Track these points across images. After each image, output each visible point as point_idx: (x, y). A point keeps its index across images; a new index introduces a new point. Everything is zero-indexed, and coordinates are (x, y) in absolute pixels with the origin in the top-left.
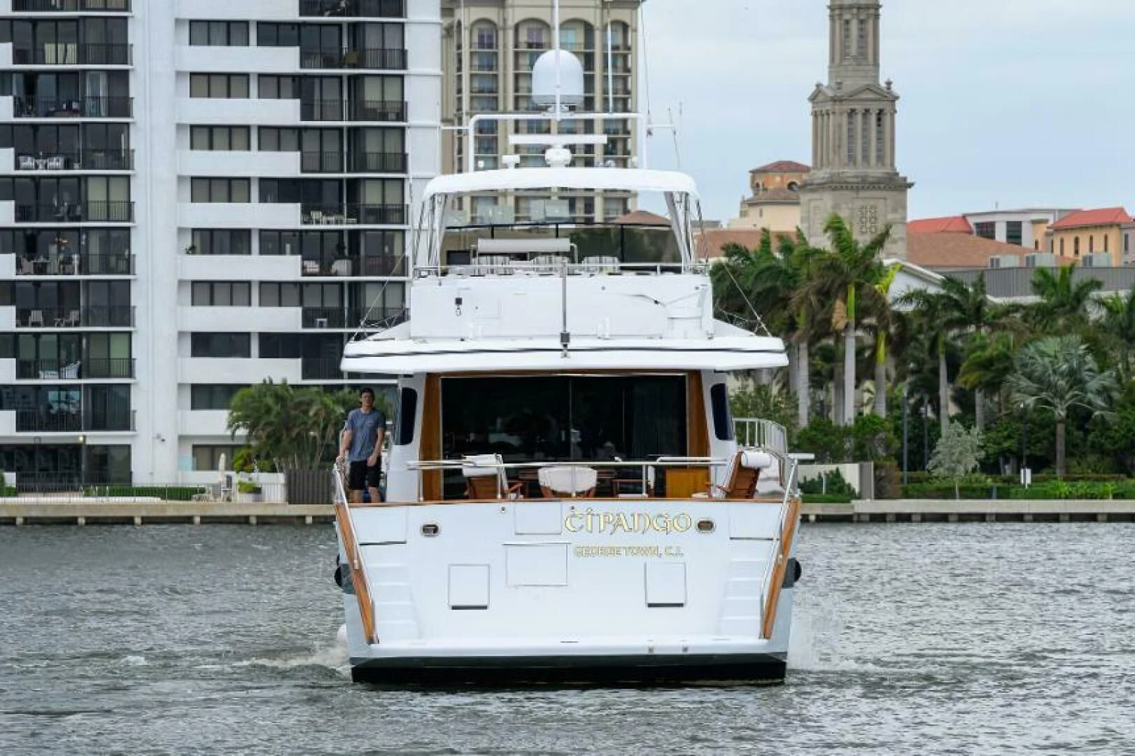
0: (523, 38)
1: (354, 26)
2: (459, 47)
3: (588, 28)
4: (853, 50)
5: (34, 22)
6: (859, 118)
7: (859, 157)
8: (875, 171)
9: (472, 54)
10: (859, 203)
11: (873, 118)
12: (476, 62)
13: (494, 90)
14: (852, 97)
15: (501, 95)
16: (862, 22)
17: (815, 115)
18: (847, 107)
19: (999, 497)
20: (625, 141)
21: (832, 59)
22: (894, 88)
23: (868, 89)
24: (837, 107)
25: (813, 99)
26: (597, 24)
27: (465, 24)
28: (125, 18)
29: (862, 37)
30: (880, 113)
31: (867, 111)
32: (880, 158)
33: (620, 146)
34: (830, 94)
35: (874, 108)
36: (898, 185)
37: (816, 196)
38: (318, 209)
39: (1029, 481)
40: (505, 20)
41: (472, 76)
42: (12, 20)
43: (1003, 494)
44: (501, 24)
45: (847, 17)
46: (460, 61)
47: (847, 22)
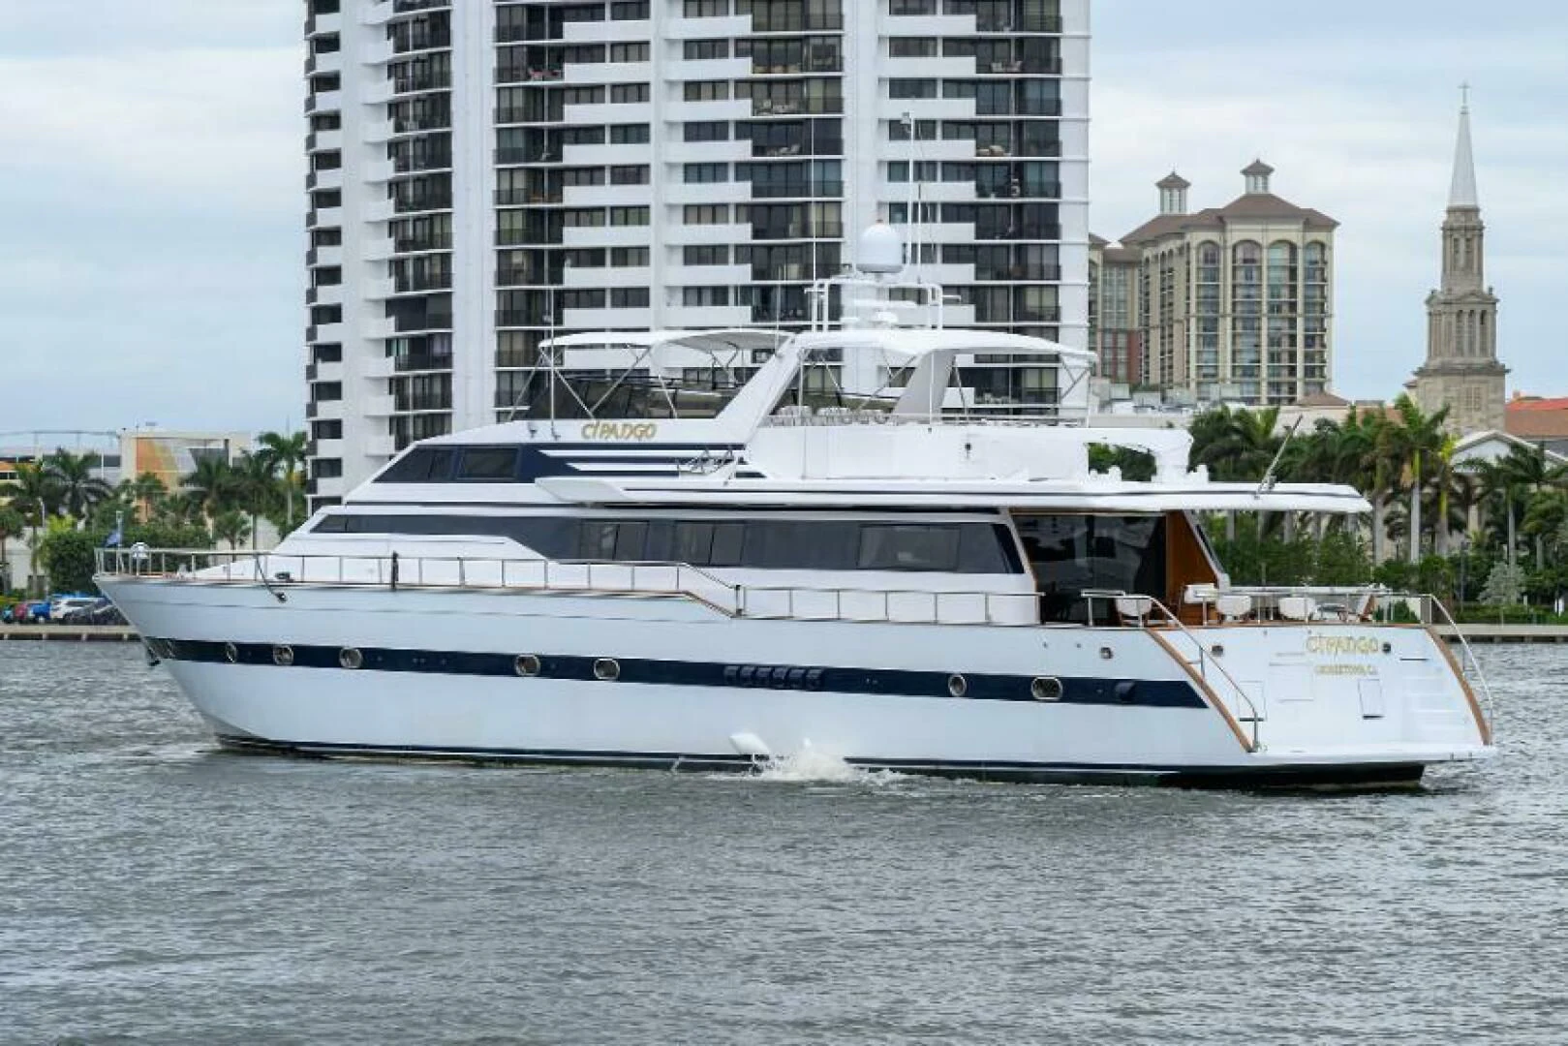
0: (1240, 255)
1: (1019, 247)
2: (1188, 263)
3: (1293, 248)
4: (1462, 262)
5: (770, 247)
6: (1465, 318)
7: (1466, 347)
8: (1479, 360)
9: (1198, 269)
10: (1466, 386)
11: (1477, 317)
12: (1202, 275)
13: (1216, 297)
14: (1460, 300)
15: (1221, 300)
16: (1468, 240)
17: (1430, 314)
18: (1455, 308)
19: (1539, 622)
20: (1322, 336)
21: (1444, 270)
22: (1495, 293)
23: (1473, 294)
24: (1448, 309)
25: (1428, 302)
26: (1300, 244)
27: (1194, 244)
28: (839, 244)
29: (1469, 252)
30: (1483, 314)
31: (1472, 312)
32: (1483, 350)
33: (1317, 341)
34: (1442, 298)
35: (1478, 310)
36: (1497, 371)
37: (1430, 380)
38: (988, 391)
39: (1561, 610)
40: (1225, 241)
41: (1198, 286)
42: (752, 247)
43: (1541, 620)
44: (1221, 244)
45: (1456, 236)
46: (1188, 274)
47: (1456, 240)
